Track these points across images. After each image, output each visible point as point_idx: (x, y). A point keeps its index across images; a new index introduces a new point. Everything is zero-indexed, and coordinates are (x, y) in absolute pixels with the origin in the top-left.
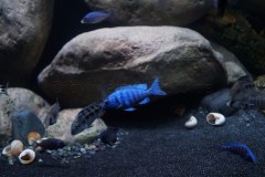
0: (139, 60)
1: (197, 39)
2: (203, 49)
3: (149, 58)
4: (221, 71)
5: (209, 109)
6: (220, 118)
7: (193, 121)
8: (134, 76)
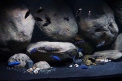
0: (62, 51)
1: (74, 47)
2: (75, 50)
3: (64, 51)
4: (78, 54)
5: (75, 63)
6: (77, 66)
7: (71, 66)
8: (60, 55)
